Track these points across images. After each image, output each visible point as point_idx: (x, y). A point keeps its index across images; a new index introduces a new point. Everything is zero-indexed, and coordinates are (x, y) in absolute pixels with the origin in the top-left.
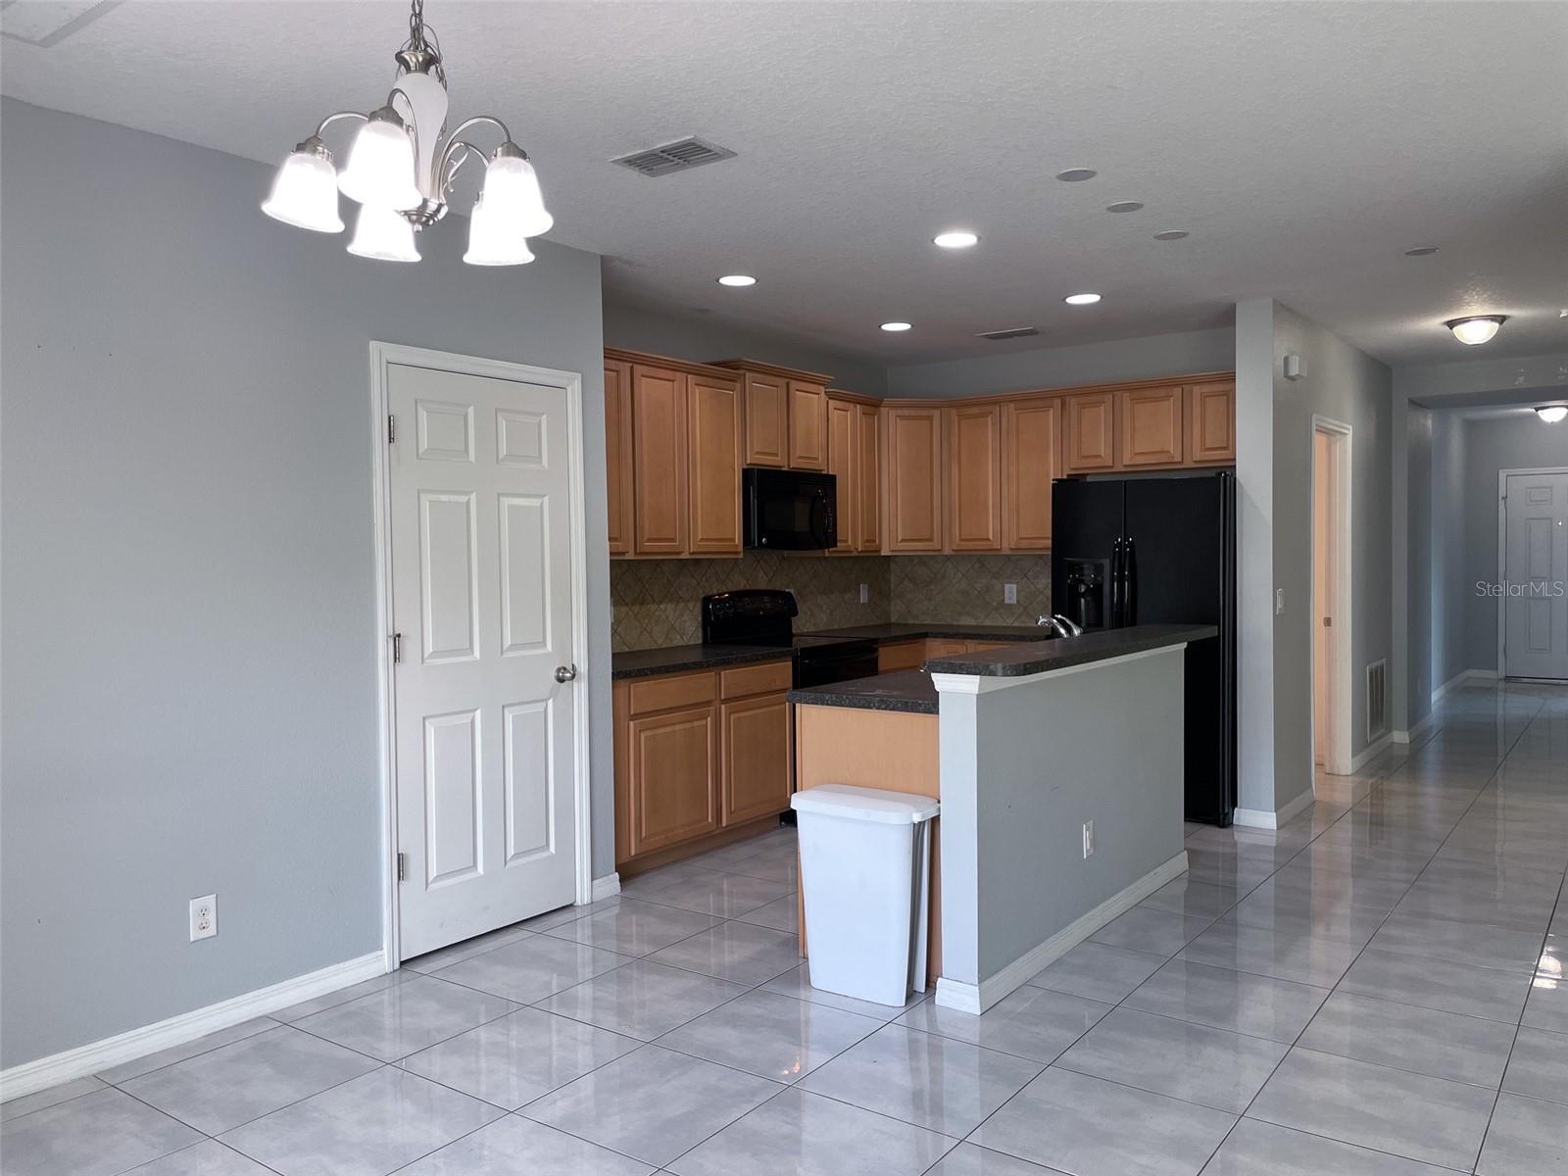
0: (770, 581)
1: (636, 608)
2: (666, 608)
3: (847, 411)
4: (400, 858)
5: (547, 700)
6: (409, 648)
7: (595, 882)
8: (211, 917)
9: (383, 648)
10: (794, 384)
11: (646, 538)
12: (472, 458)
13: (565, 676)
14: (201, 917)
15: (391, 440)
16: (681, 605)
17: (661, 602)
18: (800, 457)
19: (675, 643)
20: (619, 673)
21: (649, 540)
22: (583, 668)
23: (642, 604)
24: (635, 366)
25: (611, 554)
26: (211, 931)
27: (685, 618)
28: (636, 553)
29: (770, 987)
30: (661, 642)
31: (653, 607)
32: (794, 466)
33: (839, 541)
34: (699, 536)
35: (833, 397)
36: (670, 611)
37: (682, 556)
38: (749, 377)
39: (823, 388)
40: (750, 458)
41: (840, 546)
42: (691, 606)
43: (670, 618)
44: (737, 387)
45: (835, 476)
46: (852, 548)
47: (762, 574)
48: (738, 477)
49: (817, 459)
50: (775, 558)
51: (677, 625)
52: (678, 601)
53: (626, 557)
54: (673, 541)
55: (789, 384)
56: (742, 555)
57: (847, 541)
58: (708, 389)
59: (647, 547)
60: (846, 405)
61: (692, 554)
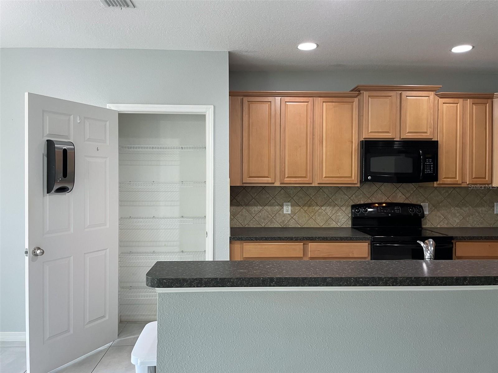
1: (306, 208)
2: (326, 209)
3: (457, 103)
10: (404, 94)
11: (286, 176)
16: (337, 208)
17: (322, 206)
18: (409, 132)
19: (332, 226)
21: (288, 177)
23: (310, 206)
24: (282, 98)
27: (340, 214)
28: (281, 183)
30: (322, 224)
31: (317, 208)
32: (405, 137)
33: (445, 178)
34: (324, 176)
35: (442, 97)
36: (328, 210)
37: (313, 185)
38: (366, 94)
39: (433, 93)
40: (366, 135)
41: (449, 181)
42: (344, 208)
43: (329, 214)
44: (356, 100)
45: (437, 141)
46: (460, 182)
47: (400, 194)
48: (355, 145)
49: (426, 133)
50: (412, 186)
51: (333, 217)
52: (335, 206)
53: (275, 185)
54: (305, 177)
55: (401, 94)
56: (359, 185)
57: (455, 178)
58: (333, 103)
59: (287, 180)
60: (456, 100)
61: (319, 184)
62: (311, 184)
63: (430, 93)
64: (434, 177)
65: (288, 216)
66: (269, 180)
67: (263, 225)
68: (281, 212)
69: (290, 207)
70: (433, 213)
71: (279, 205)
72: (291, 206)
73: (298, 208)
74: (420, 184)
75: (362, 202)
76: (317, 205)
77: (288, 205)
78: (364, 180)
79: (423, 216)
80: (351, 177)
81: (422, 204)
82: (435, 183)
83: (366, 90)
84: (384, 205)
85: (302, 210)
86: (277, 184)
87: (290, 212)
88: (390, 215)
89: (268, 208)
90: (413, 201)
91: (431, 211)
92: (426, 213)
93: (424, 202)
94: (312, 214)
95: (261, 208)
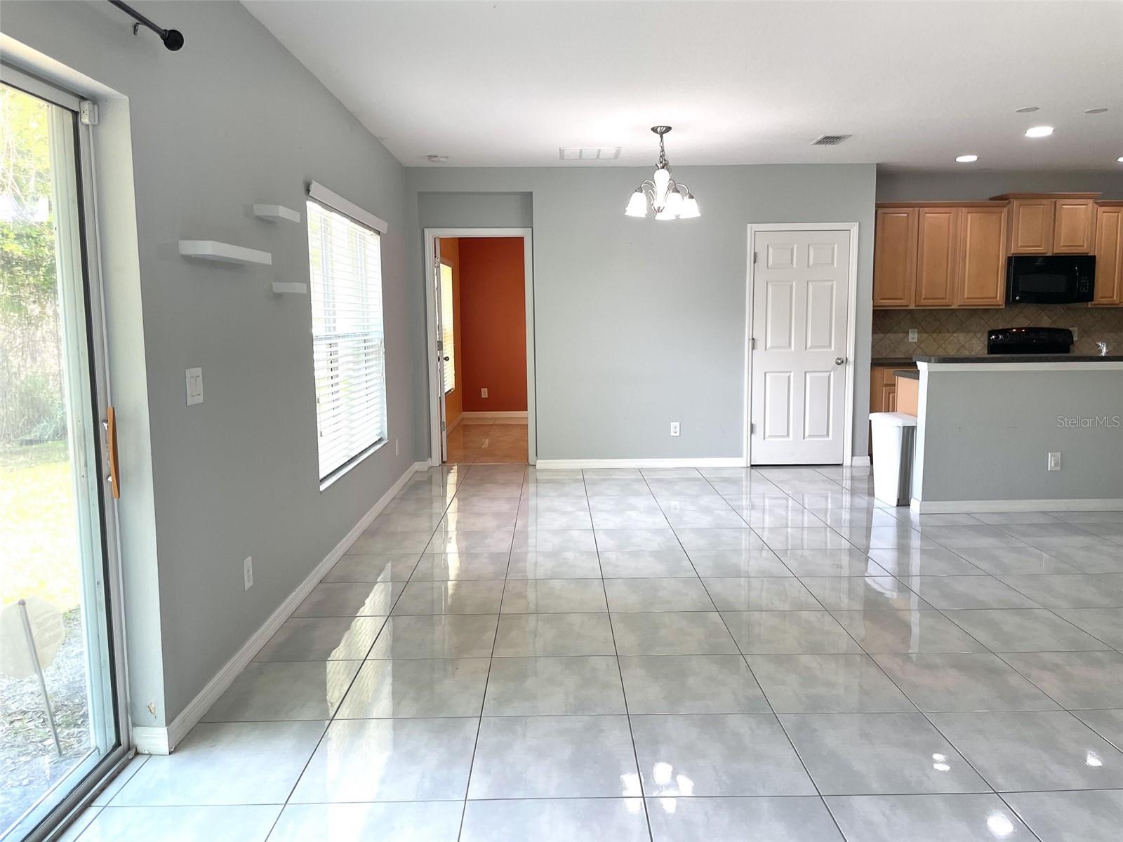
0: (1053, 322)
1: (935, 335)
2: (958, 336)
3: (1118, 212)
4: (752, 425)
5: (830, 372)
6: (760, 344)
7: (854, 458)
8: (678, 429)
9: (747, 345)
10: (1060, 202)
12: (795, 266)
13: (841, 362)
14: (675, 428)
15: (755, 262)
16: (971, 334)
17: (954, 333)
18: (1063, 246)
20: (875, 364)
21: (924, 299)
22: (851, 359)
23: (940, 332)
24: (921, 209)
25: (874, 306)
26: (678, 434)
27: (974, 340)
28: (916, 306)
29: (861, 495)
32: (1058, 252)
33: (1101, 297)
34: (966, 296)
35: (1102, 205)
36: (961, 337)
37: (952, 307)
38: (1016, 203)
39: (1091, 201)
40: (1014, 250)
41: (1104, 301)
42: (979, 335)
43: (961, 341)
44: (1005, 210)
45: (1095, 256)
46: (1117, 302)
47: (1046, 318)
48: (1002, 261)
49: (1083, 246)
50: (1059, 308)
51: (967, 346)
52: (969, 332)
53: (909, 308)
54: (943, 299)
55: (1056, 202)
56: (1003, 307)
57: (1112, 297)
58: (979, 214)
59: (923, 302)
60: (1117, 209)
61: (960, 306)
62: (950, 306)
63: (1089, 200)
64: (1090, 296)
65: (914, 344)
66: (903, 302)
67: (884, 355)
68: (905, 341)
69: (916, 335)
70: (1084, 339)
71: (904, 332)
72: (918, 333)
73: (926, 335)
74: (1070, 305)
75: (1001, 328)
76: (948, 332)
77: (914, 332)
78: (1010, 300)
79: (1072, 342)
80: (996, 297)
81: (1070, 329)
82: (1089, 303)
83: (1016, 198)
84: (1014, 330)
85: (930, 337)
86: (912, 307)
87: (916, 340)
88: (1034, 341)
89: (891, 336)
90: (1061, 325)
91: (1080, 336)
92: (1075, 339)
93: (1072, 326)
94: (942, 342)
95: (882, 335)
